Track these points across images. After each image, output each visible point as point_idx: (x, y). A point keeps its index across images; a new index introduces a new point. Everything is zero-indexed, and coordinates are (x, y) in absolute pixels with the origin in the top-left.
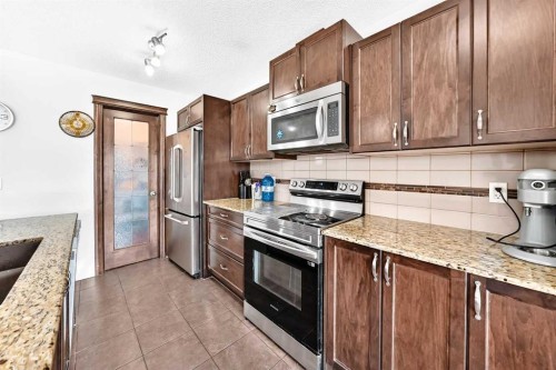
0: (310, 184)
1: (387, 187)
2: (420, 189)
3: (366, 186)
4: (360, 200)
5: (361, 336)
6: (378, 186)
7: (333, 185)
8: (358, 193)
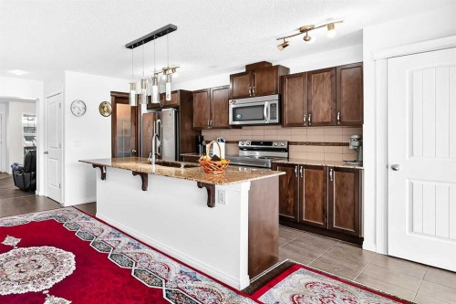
0: (253, 143)
1: (302, 144)
2: (319, 144)
3: (289, 143)
4: (286, 150)
5: (290, 200)
6: (296, 143)
7: (270, 143)
8: (286, 147)
